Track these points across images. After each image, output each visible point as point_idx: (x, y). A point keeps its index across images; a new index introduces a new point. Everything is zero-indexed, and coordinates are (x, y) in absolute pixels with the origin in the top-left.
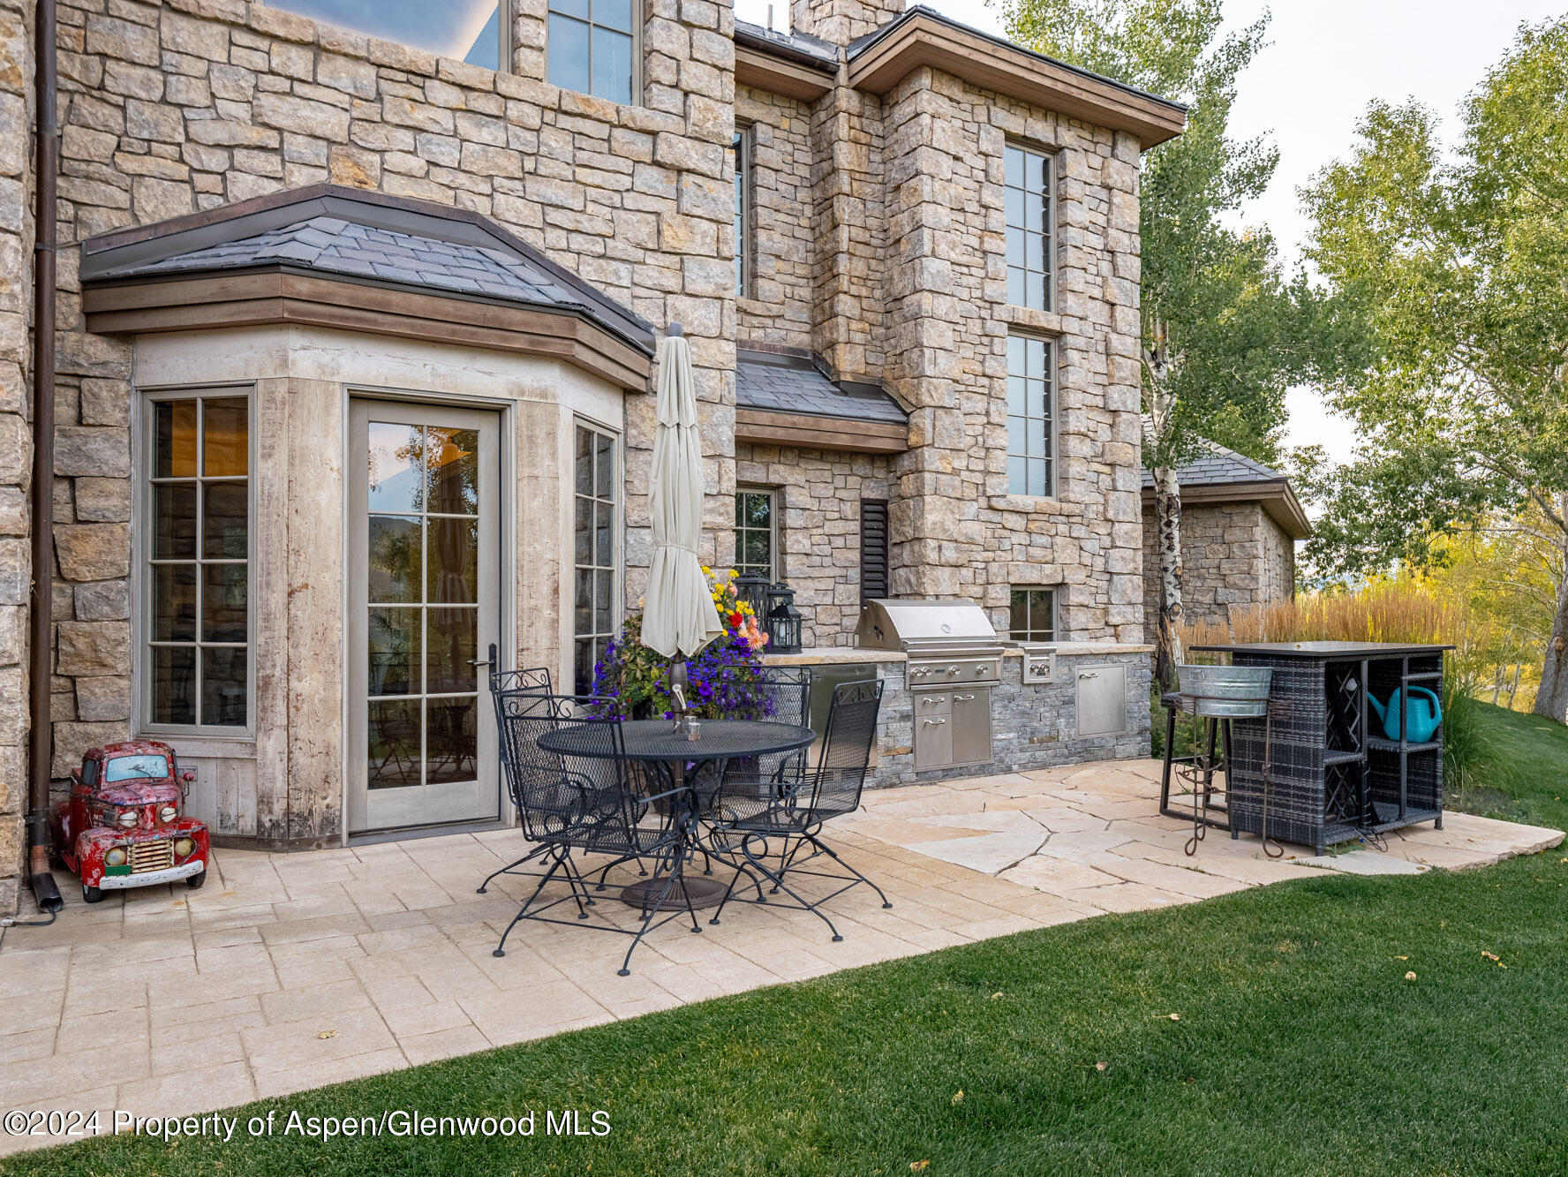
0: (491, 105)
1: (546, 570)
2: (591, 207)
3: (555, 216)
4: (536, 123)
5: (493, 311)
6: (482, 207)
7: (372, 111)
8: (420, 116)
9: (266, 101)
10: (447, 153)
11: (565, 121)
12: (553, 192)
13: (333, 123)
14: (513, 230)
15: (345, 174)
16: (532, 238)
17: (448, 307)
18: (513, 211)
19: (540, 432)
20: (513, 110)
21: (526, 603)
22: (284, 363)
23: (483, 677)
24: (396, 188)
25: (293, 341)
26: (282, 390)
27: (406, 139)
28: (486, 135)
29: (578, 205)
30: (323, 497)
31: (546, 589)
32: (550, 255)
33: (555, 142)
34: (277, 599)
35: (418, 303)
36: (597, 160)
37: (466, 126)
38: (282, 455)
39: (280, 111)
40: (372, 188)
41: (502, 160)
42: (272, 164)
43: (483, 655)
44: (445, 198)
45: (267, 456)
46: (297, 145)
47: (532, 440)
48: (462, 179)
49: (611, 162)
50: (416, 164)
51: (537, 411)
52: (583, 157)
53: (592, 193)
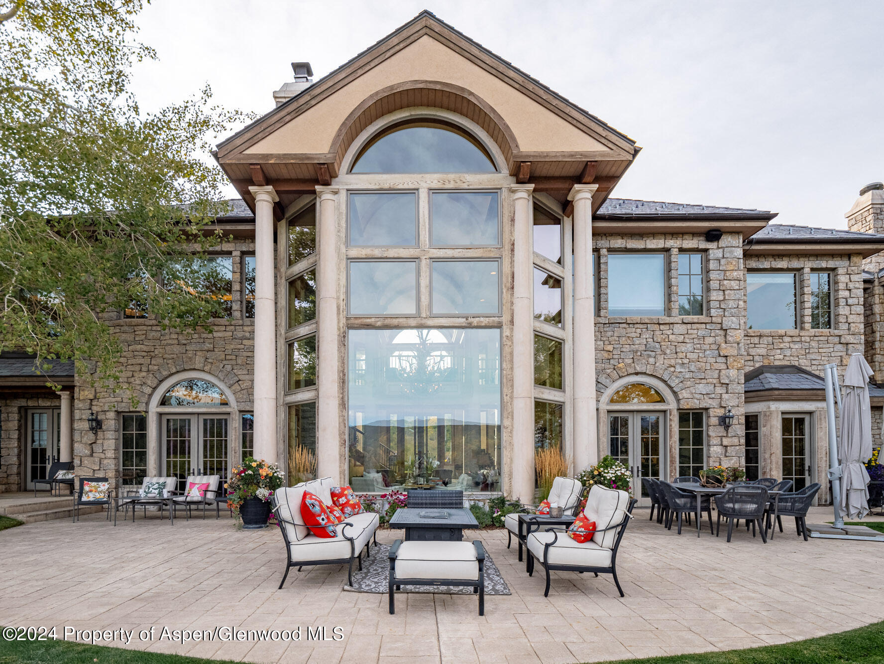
0: (798, 339)
1: (824, 449)
2: (823, 358)
3: (814, 362)
4: (809, 340)
5: (815, 392)
6: (796, 364)
7: (771, 347)
8: (782, 346)
9: (750, 350)
10: (788, 353)
11: (816, 339)
12: (813, 357)
13: (763, 351)
14: (804, 367)
15: (766, 363)
16: (808, 369)
17: (805, 392)
18: (804, 363)
19: (823, 417)
20: (803, 339)
21: (820, 456)
22: (769, 408)
23: (807, 473)
24: (777, 363)
25: (771, 403)
26: (768, 413)
27: (779, 351)
28: (797, 346)
29: (819, 358)
30: (777, 434)
31: (824, 453)
32: (813, 372)
33: (814, 344)
34: (767, 456)
35: (799, 392)
36: (824, 346)
37: (792, 345)
38: (769, 426)
39: (753, 352)
40: (772, 364)
41: (801, 352)
42: (751, 363)
43: (807, 468)
44: (788, 363)
45: (764, 427)
46: (757, 358)
47: (821, 419)
48: (792, 358)
49: (828, 346)
50: (781, 357)
51: (822, 413)
52: (820, 346)
53: (823, 354)
